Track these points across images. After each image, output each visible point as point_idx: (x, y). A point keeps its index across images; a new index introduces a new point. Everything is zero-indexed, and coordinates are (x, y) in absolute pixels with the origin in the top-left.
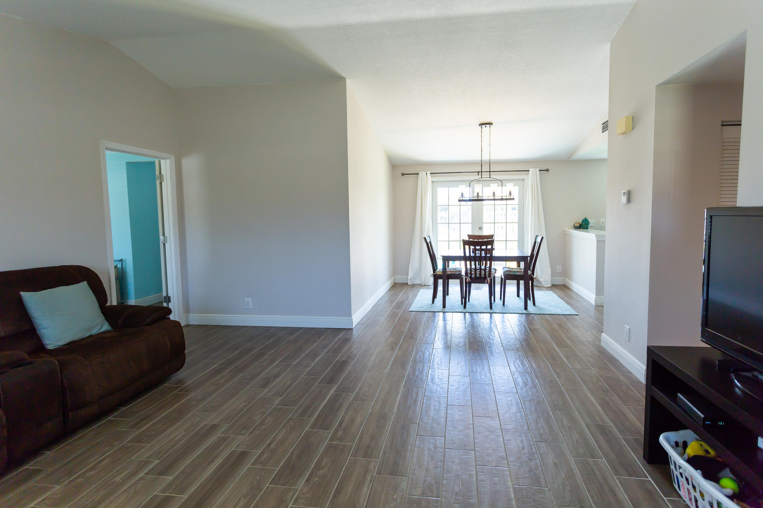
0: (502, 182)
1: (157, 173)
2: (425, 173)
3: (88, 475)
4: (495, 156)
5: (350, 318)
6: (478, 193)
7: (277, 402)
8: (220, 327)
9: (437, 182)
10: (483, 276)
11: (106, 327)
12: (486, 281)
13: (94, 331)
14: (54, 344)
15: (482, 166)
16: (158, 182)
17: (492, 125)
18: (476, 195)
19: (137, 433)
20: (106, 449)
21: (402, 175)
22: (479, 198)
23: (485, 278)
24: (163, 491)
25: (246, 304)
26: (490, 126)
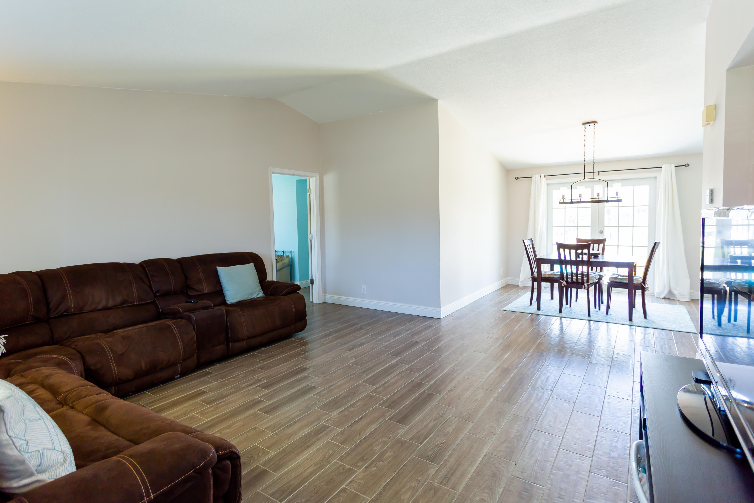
0: (608, 183)
1: (308, 188)
2: (539, 176)
3: (231, 380)
4: (599, 156)
5: (439, 309)
6: (599, 194)
7: (351, 361)
8: (344, 306)
9: (553, 184)
10: (580, 281)
11: (261, 294)
12: (583, 287)
13: (254, 296)
14: (230, 301)
15: (585, 167)
16: (308, 194)
17: (597, 123)
18: (595, 196)
19: (263, 364)
20: (244, 369)
21: (515, 178)
22: (599, 200)
23: (583, 283)
24: (260, 397)
25: (363, 290)
26: (594, 125)
